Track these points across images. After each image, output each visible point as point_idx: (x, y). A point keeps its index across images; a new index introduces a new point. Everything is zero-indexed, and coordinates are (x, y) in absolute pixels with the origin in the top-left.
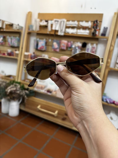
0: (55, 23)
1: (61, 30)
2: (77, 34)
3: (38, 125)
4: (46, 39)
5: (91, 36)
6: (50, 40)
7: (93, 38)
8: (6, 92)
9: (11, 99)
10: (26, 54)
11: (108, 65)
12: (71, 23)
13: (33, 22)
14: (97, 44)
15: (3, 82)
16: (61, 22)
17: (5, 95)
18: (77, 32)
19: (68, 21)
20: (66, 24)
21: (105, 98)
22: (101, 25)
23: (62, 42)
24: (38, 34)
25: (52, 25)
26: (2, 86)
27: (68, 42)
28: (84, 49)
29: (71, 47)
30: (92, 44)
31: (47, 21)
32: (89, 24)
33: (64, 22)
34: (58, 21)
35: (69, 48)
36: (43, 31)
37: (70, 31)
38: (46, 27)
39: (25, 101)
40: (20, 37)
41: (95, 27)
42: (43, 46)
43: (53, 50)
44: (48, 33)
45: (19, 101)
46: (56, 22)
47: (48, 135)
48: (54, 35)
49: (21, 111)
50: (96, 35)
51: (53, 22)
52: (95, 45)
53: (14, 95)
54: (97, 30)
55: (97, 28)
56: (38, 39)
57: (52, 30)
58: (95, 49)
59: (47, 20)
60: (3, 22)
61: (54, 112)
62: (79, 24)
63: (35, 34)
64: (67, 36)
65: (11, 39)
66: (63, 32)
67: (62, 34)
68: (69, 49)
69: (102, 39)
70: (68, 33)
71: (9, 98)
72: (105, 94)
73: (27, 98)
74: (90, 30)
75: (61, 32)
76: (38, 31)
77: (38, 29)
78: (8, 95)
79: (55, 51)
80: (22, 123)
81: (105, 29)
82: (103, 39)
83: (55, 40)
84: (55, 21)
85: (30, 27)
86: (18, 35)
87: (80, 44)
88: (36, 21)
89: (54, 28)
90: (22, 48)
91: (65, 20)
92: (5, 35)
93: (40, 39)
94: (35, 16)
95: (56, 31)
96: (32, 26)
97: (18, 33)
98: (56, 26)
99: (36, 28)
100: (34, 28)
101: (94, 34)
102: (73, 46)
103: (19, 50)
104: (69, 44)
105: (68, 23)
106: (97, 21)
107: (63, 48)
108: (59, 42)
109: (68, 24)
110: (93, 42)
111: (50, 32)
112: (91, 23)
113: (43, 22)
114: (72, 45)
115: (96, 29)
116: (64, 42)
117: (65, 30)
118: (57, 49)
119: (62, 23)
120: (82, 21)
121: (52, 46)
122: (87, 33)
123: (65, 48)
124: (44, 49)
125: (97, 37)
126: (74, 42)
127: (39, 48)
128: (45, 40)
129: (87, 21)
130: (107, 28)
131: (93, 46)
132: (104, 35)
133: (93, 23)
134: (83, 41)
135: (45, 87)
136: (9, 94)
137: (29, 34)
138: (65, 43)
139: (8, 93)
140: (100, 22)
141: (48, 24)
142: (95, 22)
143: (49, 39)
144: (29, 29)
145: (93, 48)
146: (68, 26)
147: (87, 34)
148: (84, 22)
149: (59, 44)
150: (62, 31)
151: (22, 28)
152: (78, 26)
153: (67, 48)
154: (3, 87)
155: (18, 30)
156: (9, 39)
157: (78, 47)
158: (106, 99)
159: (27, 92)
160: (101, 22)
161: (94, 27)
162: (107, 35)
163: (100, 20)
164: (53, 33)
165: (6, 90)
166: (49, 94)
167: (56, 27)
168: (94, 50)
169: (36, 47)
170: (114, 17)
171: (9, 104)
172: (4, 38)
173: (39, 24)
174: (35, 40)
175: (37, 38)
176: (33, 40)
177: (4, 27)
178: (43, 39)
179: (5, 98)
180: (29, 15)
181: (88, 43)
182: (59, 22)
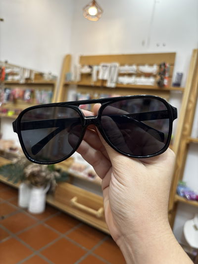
0: (103, 69)
1: (112, 80)
2: (135, 85)
3: (71, 231)
4: (90, 94)
5: (156, 87)
6: (96, 95)
8: (25, 174)
9: (32, 184)
11: (185, 133)
12: (127, 69)
13: (72, 70)
16: (111, 67)
17: (23, 178)
18: (135, 82)
19: (121, 65)
20: (119, 70)
21: (181, 190)
22: (172, 70)
24: (80, 86)
25: (98, 72)
26: (21, 164)
31: (90, 67)
32: (154, 69)
33: (115, 67)
34: (106, 66)
36: (86, 82)
37: (125, 80)
38: (89, 75)
40: (53, 90)
41: (162, 73)
44: (92, 84)
45: (45, 188)
46: (105, 68)
47: (84, 248)
48: (102, 87)
49: (48, 206)
50: (164, 85)
51: (100, 67)
53: (38, 179)
54: (166, 78)
56: (79, 94)
57: (98, 80)
60: (31, 71)
61: (97, 210)
62: (138, 69)
64: (120, 89)
65: (41, 94)
67: (113, 85)
70: (122, 83)
71: (28, 182)
73: (57, 184)
74: (155, 78)
75: (111, 82)
77: (78, 78)
78: (28, 178)
80: (46, 226)
83: (102, 94)
84: (103, 66)
85: (67, 76)
86: (50, 89)
89: (100, 77)
91: (117, 64)
92: (33, 88)
95: (104, 81)
96: (70, 75)
97: (51, 85)
98: (103, 73)
99: (75, 77)
100: (73, 78)
105: (122, 68)
106: (164, 64)
111: (95, 82)
112: (157, 67)
117: (117, 80)
119: (113, 69)
128: (88, 95)
129: (151, 65)
130: (182, 74)
137: (66, 86)
141: (92, 71)
143: (94, 94)
144: (66, 78)
146: (122, 72)
147: (151, 84)
148: (147, 66)
151: (55, 78)
152: (138, 73)
155: (51, 80)
156: (38, 93)
158: (183, 192)
159: (57, 174)
160: (173, 65)
161: (160, 74)
162: (182, 85)
163: (171, 63)
164: (99, 84)
167: (103, 75)
170: (193, 56)
171: (30, 193)
172: (32, 92)
173: (80, 71)
175: (77, 92)
176: (71, 95)
177: (33, 77)
180: (68, 59)
182: (108, 69)
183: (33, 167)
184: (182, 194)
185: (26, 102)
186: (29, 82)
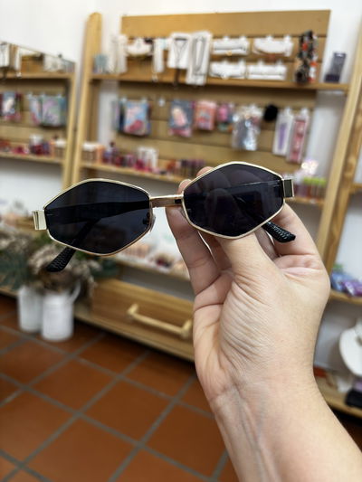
0: (176, 44)
1: (197, 69)
2: (246, 79)
3: (132, 367)
4: (149, 99)
5: (292, 83)
6: (162, 102)
7: (301, 89)
8: (30, 269)
9: (45, 287)
10: (89, 146)
11: (349, 174)
12: (228, 45)
13: (107, 47)
14: (311, 110)
15: (21, 236)
16: (195, 41)
17: (29, 277)
18: (247, 73)
19: (215, 37)
20: (212, 49)
21: (338, 279)
22: (323, 46)
23: (199, 106)
24: (124, 84)
25: (166, 53)
26: (17, 248)
27: (220, 104)
28: (271, 125)
29: (228, 122)
30: (296, 109)
31: (149, 41)
32: (286, 45)
33: (204, 41)
34: (184, 40)
35: (222, 123)
36: (140, 75)
37: (226, 70)
38: (147, 59)
39: (91, 294)
40: (67, 93)
41: (305, 54)
42: (139, 122)
43: (171, 133)
44: (155, 78)
45: (72, 292)
46: (180, 43)
47: (162, 395)
48: (175, 85)
49: (78, 324)
50: (309, 79)
51: (169, 42)
52: (305, 113)
53: (56, 277)
54: (312, 64)
55: (310, 56)
56: (124, 100)
57: (166, 69)
58: (306, 124)
59: (149, 36)
60: (13, 49)
61: (180, 325)
62: (251, 45)
63: (115, 83)
64: (214, 88)
65: (40, 102)
66: (201, 75)
67: (200, 81)
68: (222, 128)
69: (329, 93)
70: (219, 77)
71: (39, 284)
72: (341, 266)
73: (96, 284)
74: (290, 64)
75: (196, 75)
76: (122, 74)
77: (122, 67)
78: (38, 277)
79: (178, 135)
80: (83, 361)
81: (339, 60)
82: (332, 90)
83: (177, 100)
84: (177, 39)
85: (96, 62)
86: (60, 90)
87: (257, 112)
88: (115, 42)
89: (172, 64)
90: (75, 130)
91: (208, 35)
92: (20, 90)
93: (129, 98)
94: (112, 28)
95: (181, 72)
96: (103, 59)
97: (61, 83)
98: (179, 54)
99: (115, 64)
100: (110, 66)
101: (301, 77)
102: (236, 119)
103: (65, 136)
104: (223, 111)
105: (217, 43)
106: (310, 35)
107: (203, 125)
108: (188, 105)
109: (216, 49)
110: (299, 103)
111: (162, 74)
112: (292, 41)
113: (139, 46)
114: (230, 116)
115: (309, 61)
116: (207, 105)
117: (209, 69)
118: (183, 128)
119: (199, 44)
120: (264, 36)
121: (169, 119)
122: (280, 75)
123: (209, 125)
124: (143, 131)
125: (312, 86)
126: (237, 105)
127: (127, 126)
128: (144, 102)
129: (279, 36)
130: (344, 55)
131: (300, 117)
132: (333, 77)
133: (297, 40)
134: (267, 101)
135: (150, 249)
136: (39, 273)
137: (96, 83)
138: (208, 110)
139: (36, 271)
140: (320, 36)
141: (152, 49)
142: (306, 39)
143: (158, 98)
144: (94, 68)
145: (301, 122)
146: (218, 52)
147: (278, 77)
148: (269, 39)
149: (191, 112)
150: (198, 72)
151: (72, 65)
152: (251, 53)
153: (216, 123)
154: (22, 252)
155: (61, 71)
156: (33, 102)
157: (252, 120)
158: (342, 283)
159: (95, 264)
160: (324, 36)
161: (300, 55)
162: (343, 79)
163: (321, 32)
164: (170, 79)
165: (31, 261)
166: (163, 269)
167: (178, 60)
168: (301, 129)
169: (117, 125)
171: (41, 304)
172: (19, 98)
173: (126, 51)
174: (113, 104)
175: (120, 97)
176: (108, 102)
177: (17, 65)
178: (138, 98)
179: (28, 285)
180: (94, 25)
181: (283, 108)
182: (189, 44)
183: (45, 255)
184: (339, 287)
185: (6, 118)
186: (10, 75)
